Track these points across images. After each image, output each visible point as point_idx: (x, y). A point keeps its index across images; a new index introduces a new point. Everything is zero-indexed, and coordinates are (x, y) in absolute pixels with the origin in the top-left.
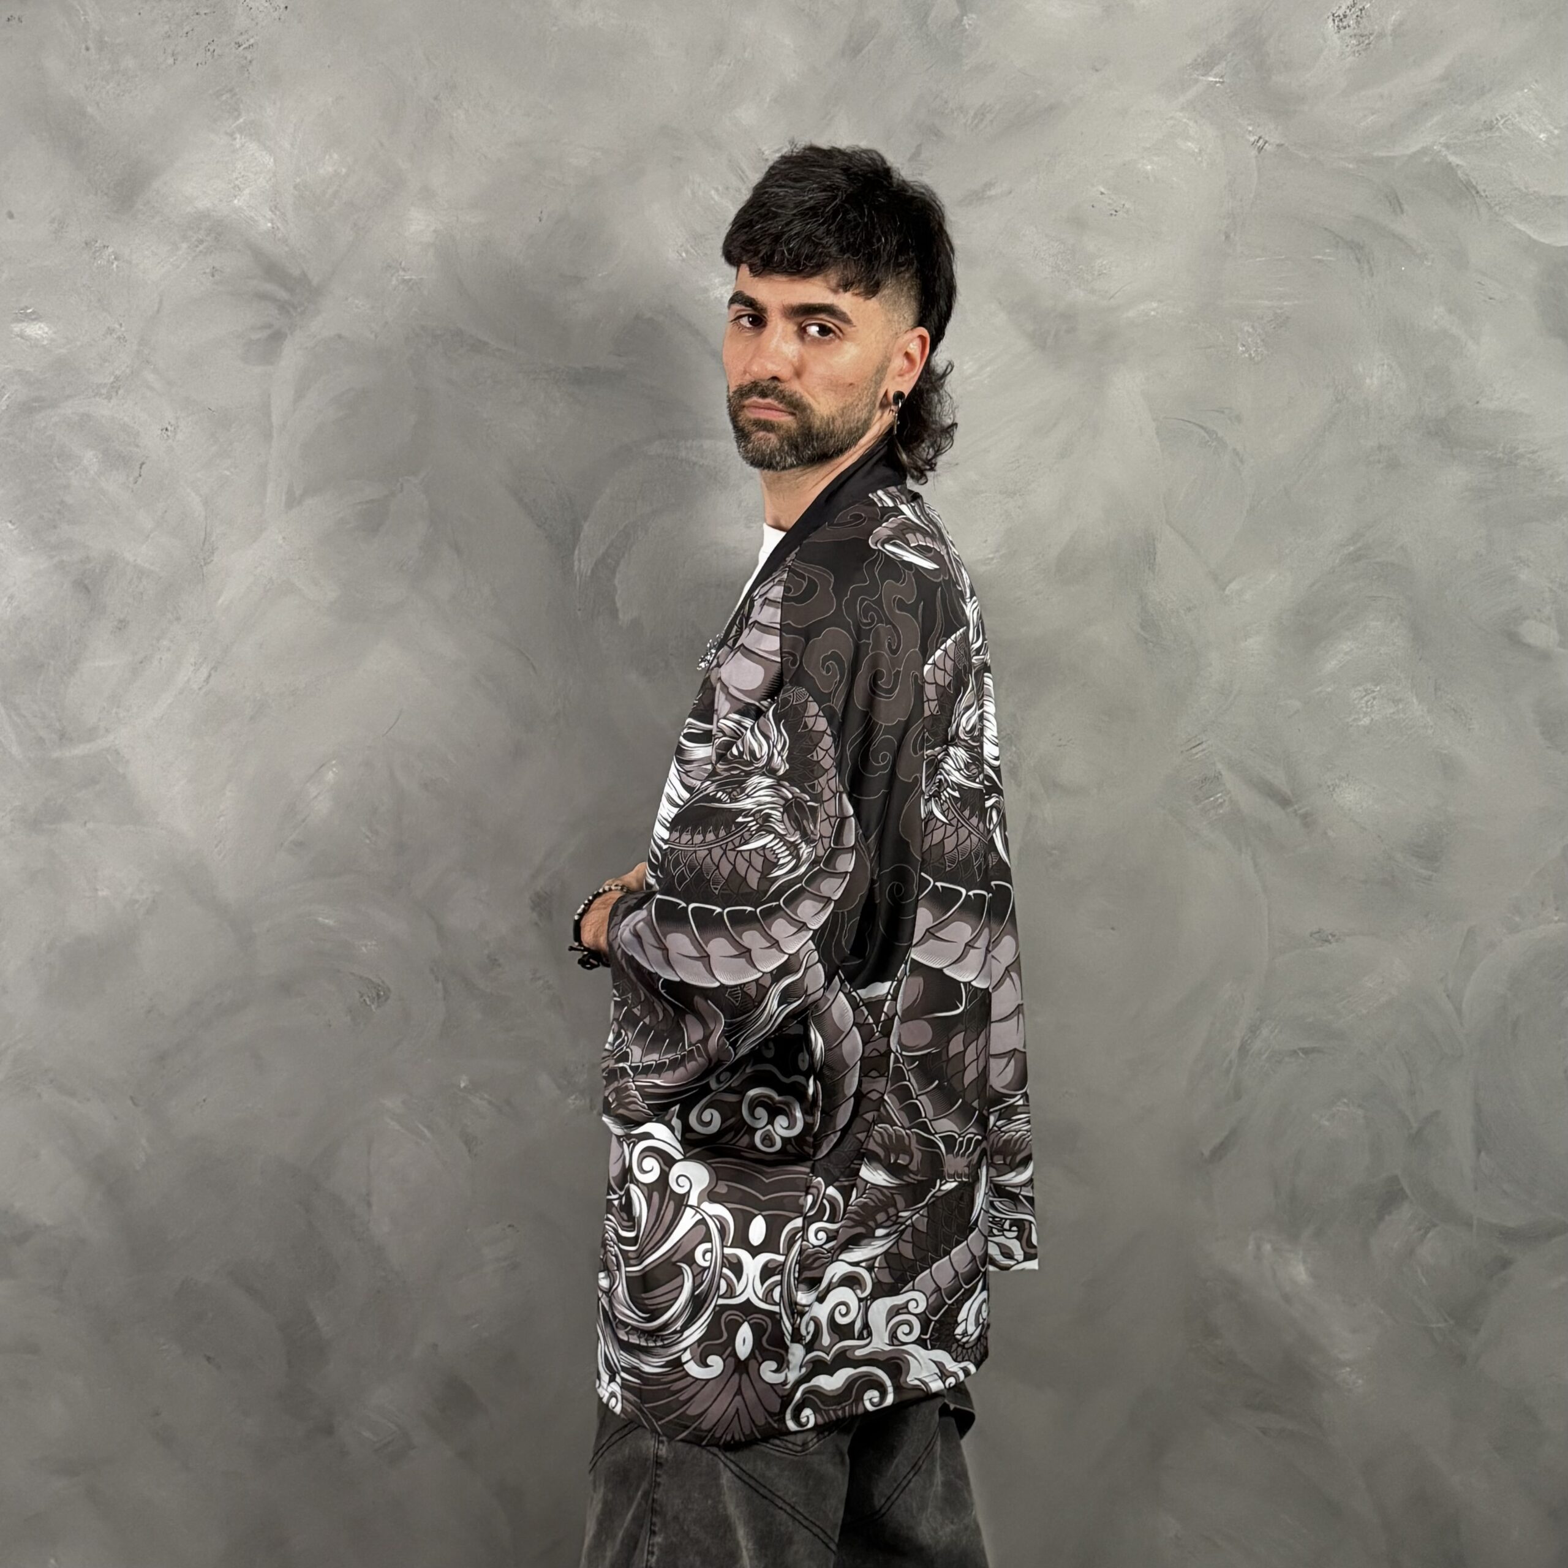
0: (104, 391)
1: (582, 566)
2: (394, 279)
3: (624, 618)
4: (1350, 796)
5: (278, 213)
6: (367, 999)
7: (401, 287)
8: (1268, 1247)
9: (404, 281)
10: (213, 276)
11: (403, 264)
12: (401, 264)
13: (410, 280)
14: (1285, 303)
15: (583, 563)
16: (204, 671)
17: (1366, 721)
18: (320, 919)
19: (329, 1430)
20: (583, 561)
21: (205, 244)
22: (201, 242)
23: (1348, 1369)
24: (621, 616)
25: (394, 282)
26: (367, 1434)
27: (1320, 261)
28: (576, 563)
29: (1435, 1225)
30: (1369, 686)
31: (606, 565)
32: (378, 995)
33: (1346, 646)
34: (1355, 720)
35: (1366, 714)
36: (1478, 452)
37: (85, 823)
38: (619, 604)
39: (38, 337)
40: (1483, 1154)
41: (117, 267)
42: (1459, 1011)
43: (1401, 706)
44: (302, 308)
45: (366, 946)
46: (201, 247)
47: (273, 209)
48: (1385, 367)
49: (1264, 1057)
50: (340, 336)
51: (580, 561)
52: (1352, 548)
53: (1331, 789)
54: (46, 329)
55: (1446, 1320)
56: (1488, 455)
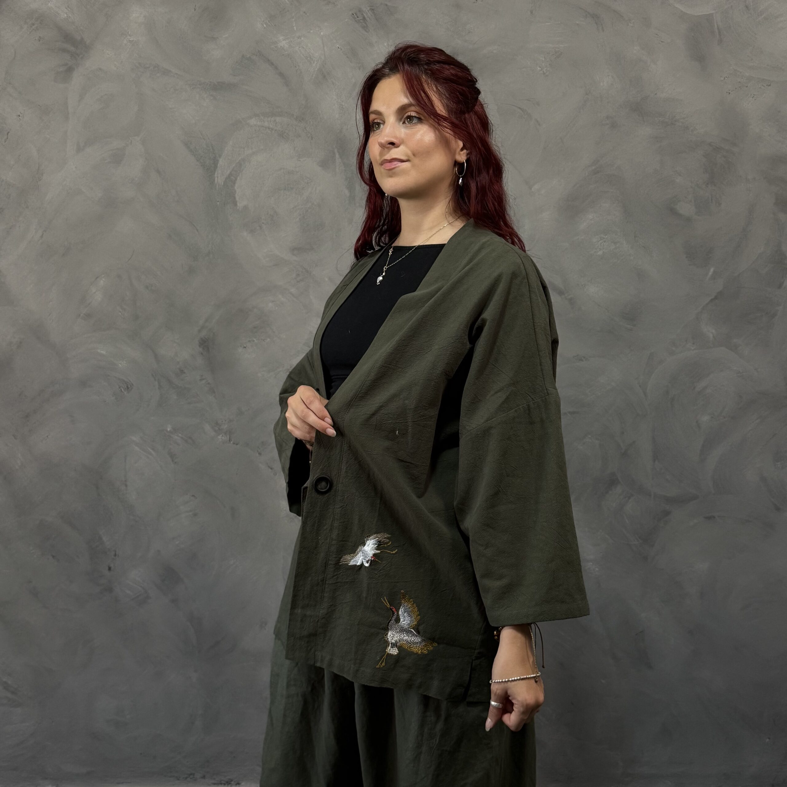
1: (219, 180)
2: (125, 40)
3: (241, 205)
4: (592, 290)
5: (69, 9)
6: (123, 390)
7: (129, 43)
9: (130, 41)
10: (40, 41)
11: (129, 33)
13: (133, 40)
14: (561, 46)
15: (219, 179)
16: (40, 232)
17: (600, 253)
18: (99, 351)
19: (111, 590)
20: (219, 178)
21: (35, 26)
22: (33, 24)
23: (591, 563)
24: (238, 204)
25: (125, 42)
26: (128, 592)
27: (578, 24)
28: (216, 178)
29: (632, 495)
30: (602, 236)
31: (231, 180)
32: (128, 387)
33: (590, 217)
34: (595, 252)
35: (600, 249)
36: (656, 119)
38: (237, 199)
40: (656, 462)
42: (645, 393)
43: (617, 245)
44: (82, 56)
45: (121, 364)
46: (33, 27)
47: (67, 7)
48: (610, 77)
50: (100, 69)
51: (218, 177)
52: (593, 168)
53: (584, 286)
55: (638, 541)
56: (661, 120)
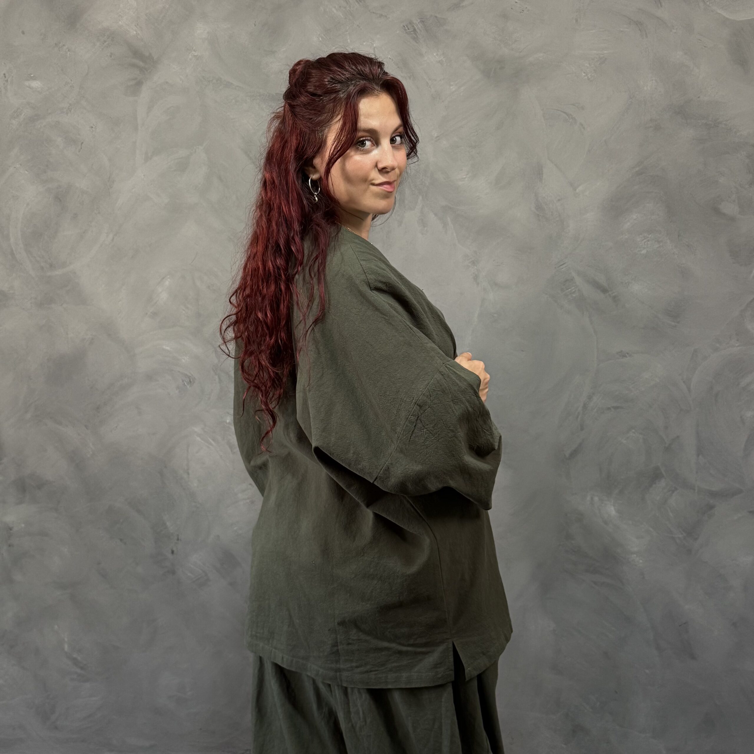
0: (65, 110)
2: (190, 55)
4: (636, 288)
5: (138, 27)
6: (186, 384)
7: (194, 59)
8: (596, 499)
9: (195, 56)
10: (111, 57)
12: (193, 48)
13: (198, 55)
14: (605, 52)
16: (111, 236)
17: (644, 252)
18: (164, 347)
19: (173, 572)
21: (107, 43)
22: (105, 41)
23: (635, 556)
25: (190, 57)
26: (189, 574)
27: (622, 31)
29: (676, 489)
30: (646, 235)
32: (190, 381)
33: (634, 216)
34: (639, 251)
35: (644, 248)
36: (699, 121)
37: (62, 304)
39: (36, 87)
40: (700, 457)
41: (69, 54)
42: (689, 389)
43: (661, 244)
44: (150, 70)
45: (184, 359)
46: (105, 44)
47: (136, 25)
48: (654, 81)
49: (595, 410)
50: (167, 83)
52: (637, 169)
53: (627, 284)
54: (39, 83)
55: (682, 534)
56: (704, 123)
